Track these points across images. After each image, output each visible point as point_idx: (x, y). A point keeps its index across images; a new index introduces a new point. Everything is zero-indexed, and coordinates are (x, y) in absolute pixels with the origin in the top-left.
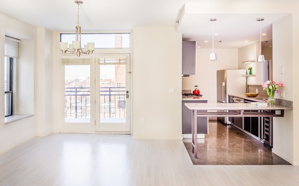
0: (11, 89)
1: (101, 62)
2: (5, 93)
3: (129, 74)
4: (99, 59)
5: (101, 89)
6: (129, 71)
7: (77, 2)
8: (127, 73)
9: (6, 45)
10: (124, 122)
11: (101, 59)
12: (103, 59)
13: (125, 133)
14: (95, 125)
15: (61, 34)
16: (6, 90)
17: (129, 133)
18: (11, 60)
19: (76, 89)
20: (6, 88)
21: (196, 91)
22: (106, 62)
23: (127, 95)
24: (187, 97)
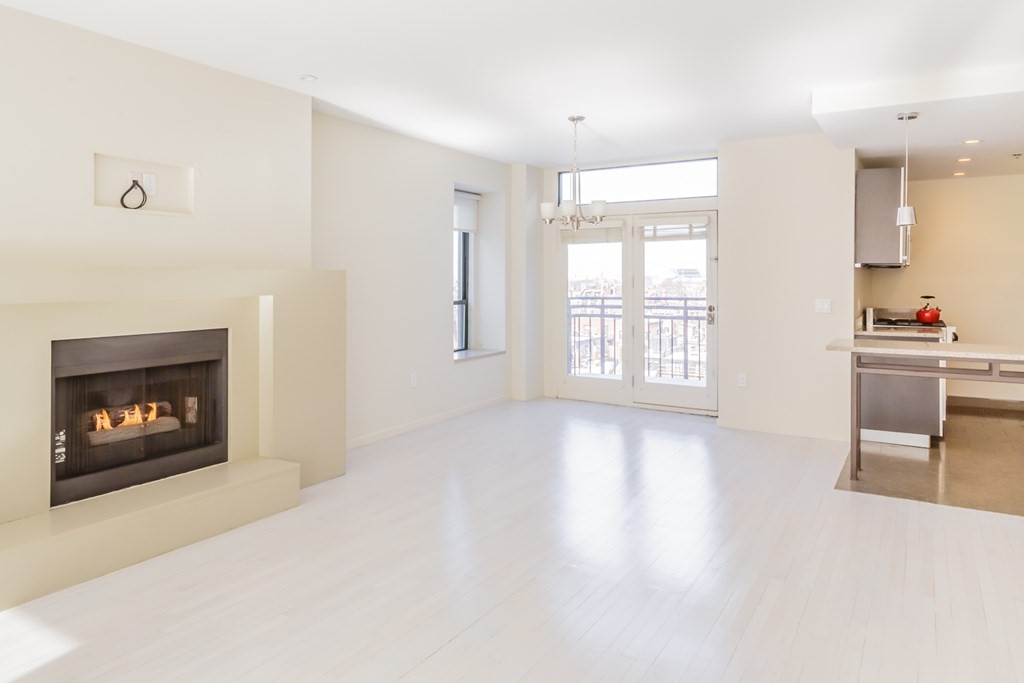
0: (465, 296)
1: (647, 234)
2: (455, 303)
3: (714, 263)
4: (643, 227)
5: (647, 303)
6: (714, 255)
7: (573, 119)
8: (711, 259)
9: (456, 208)
10: (703, 383)
11: (646, 228)
12: (652, 227)
13: (706, 413)
14: (633, 385)
15: (560, 173)
16: (456, 299)
17: (714, 414)
18: (465, 236)
19: (603, 302)
20: (457, 295)
21: (928, 312)
22: (659, 233)
23: (709, 315)
24: (895, 328)
